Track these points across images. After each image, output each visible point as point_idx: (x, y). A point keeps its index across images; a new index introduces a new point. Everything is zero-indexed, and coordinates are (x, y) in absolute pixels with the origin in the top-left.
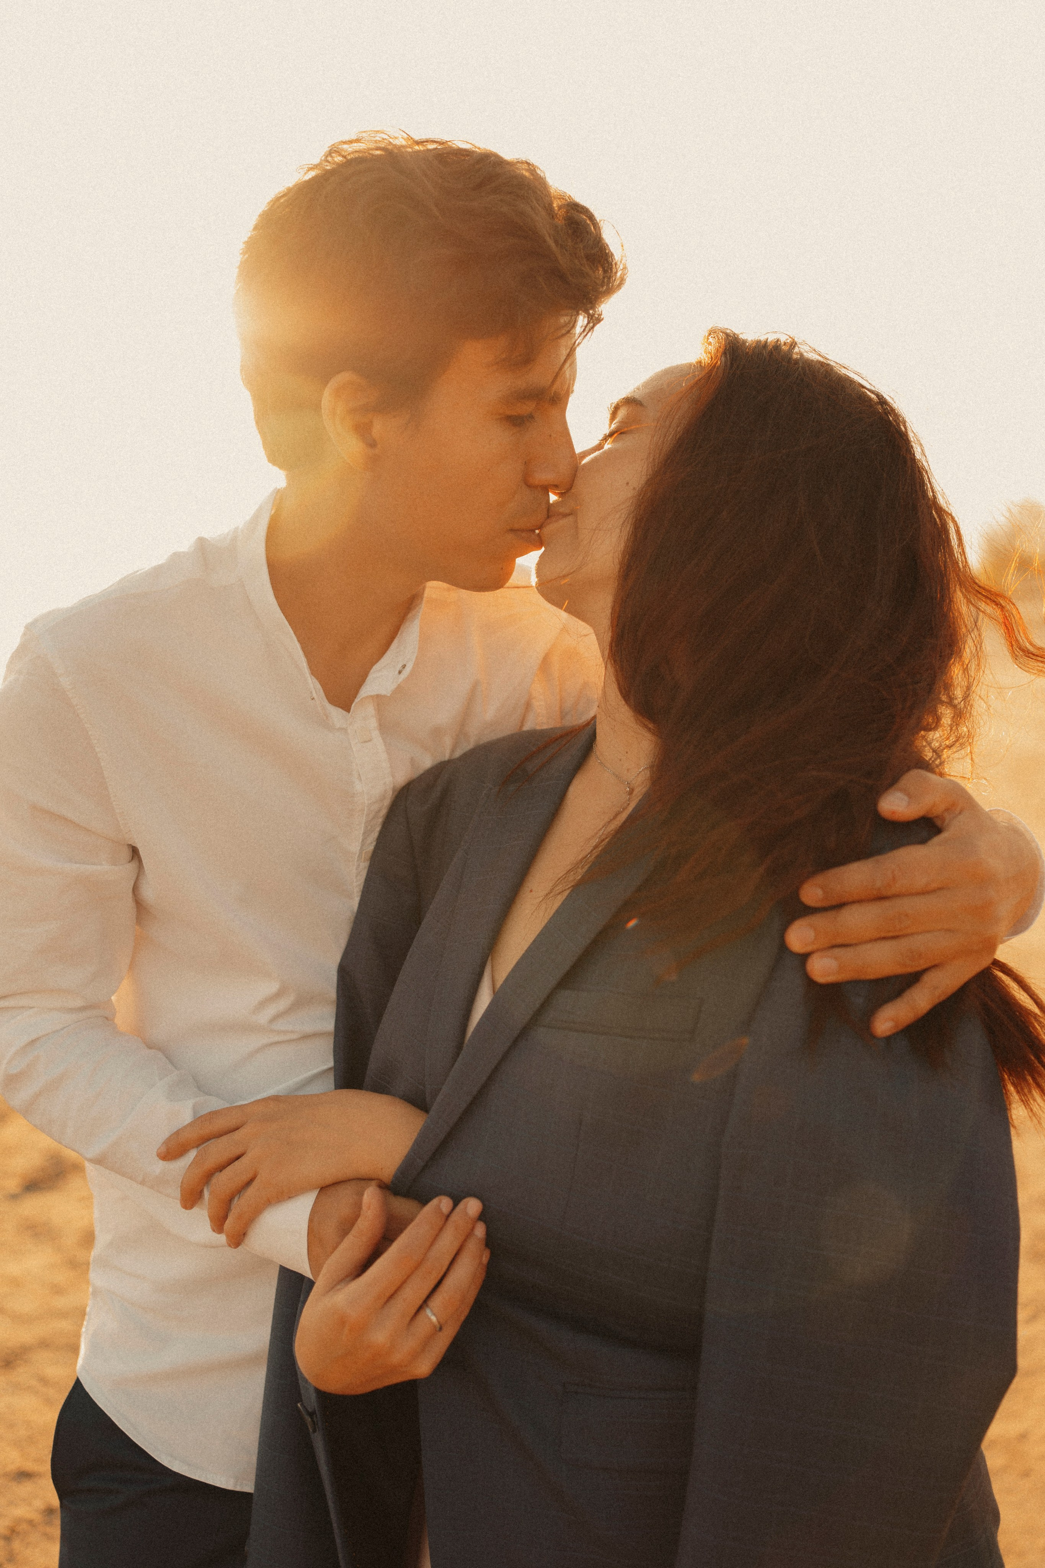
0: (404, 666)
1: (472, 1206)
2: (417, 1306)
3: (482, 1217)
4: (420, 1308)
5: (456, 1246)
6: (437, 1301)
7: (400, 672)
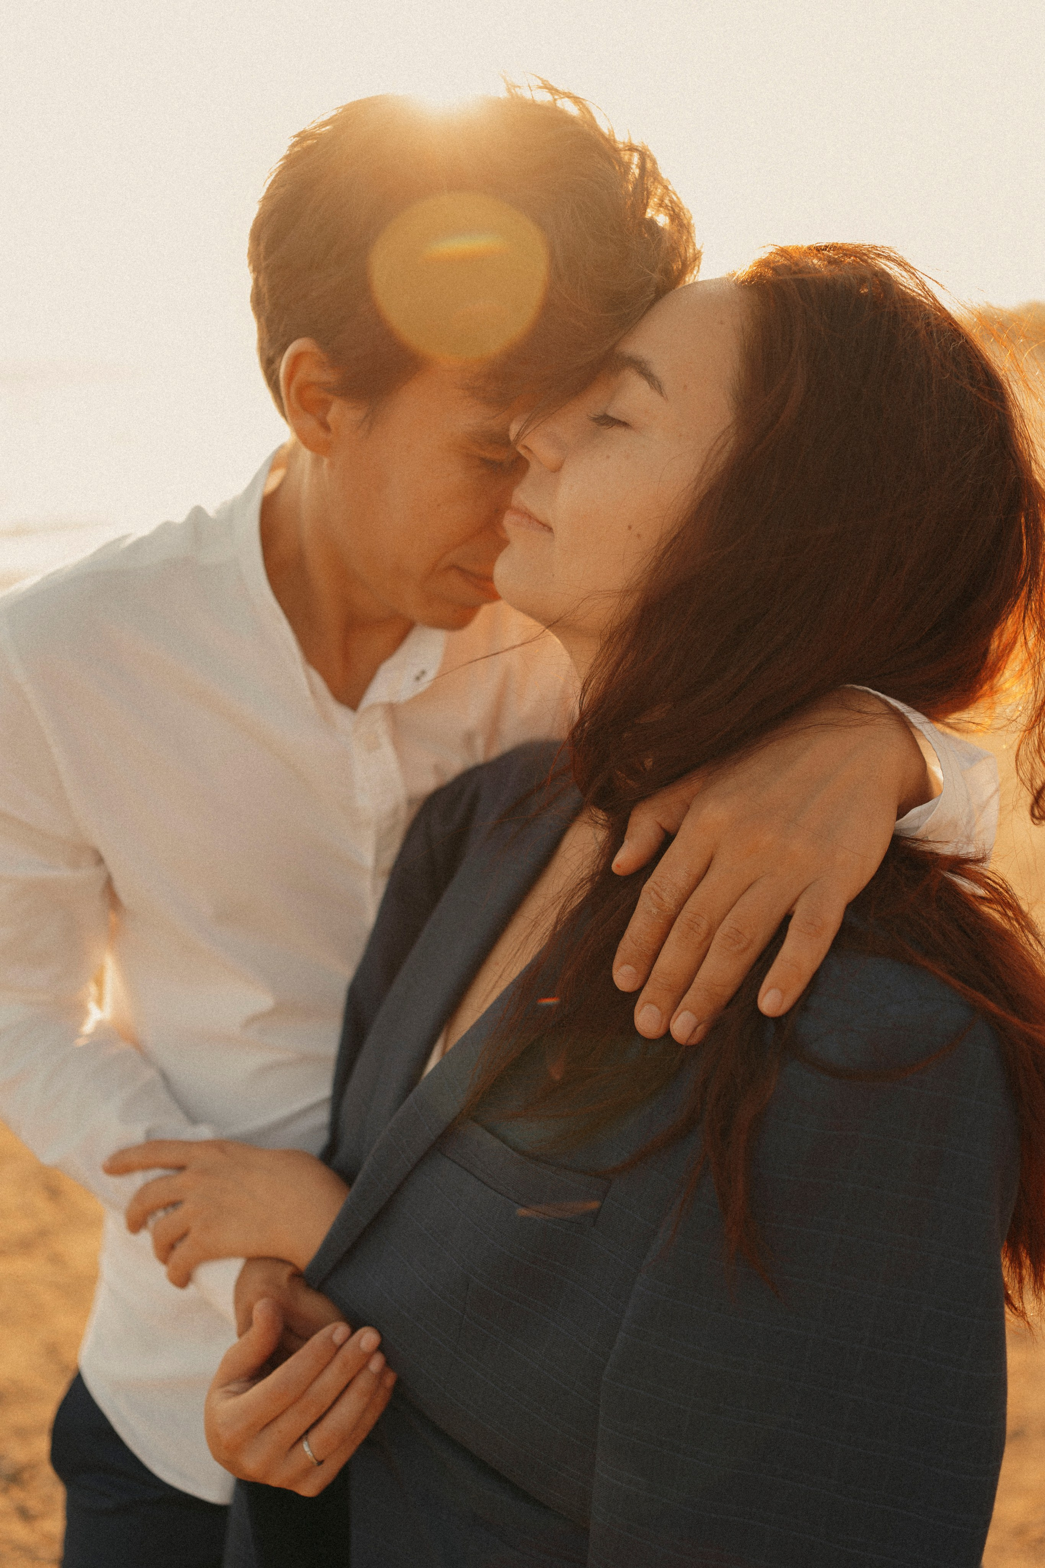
0: (423, 673)
1: (368, 1338)
2: (298, 1436)
3: (381, 1348)
4: (300, 1439)
5: (344, 1381)
6: (316, 1436)
7: (418, 678)
